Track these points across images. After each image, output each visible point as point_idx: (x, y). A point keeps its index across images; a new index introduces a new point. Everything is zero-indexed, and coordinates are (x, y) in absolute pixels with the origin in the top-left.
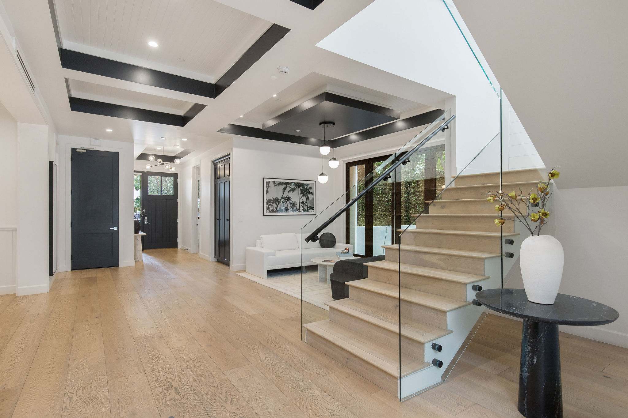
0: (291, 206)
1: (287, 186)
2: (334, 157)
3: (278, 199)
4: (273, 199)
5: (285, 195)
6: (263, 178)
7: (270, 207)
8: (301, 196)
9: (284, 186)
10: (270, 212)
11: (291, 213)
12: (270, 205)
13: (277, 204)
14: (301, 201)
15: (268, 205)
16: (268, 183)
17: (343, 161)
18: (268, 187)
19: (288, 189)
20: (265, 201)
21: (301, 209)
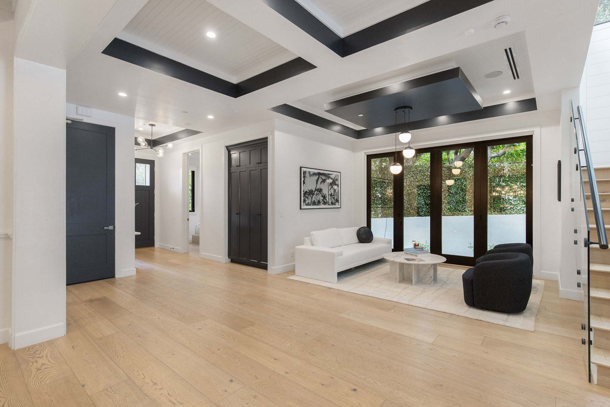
0: (323, 198)
1: (319, 177)
2: (409, 146)
3: (312, 191)
4: (309, 191)
5: (318, 187)
6: (301, 168)
7: (306, 199)
8: (330, 188)
9: (317, 176)
10: (306, 205)
11: (322, 206)
12: (306, 197)
13: (312, 196)
14: (330, 193)
15: (305, 198)
16: (305, 172)
17: (365, 153)
18: (304, 177)
19: (320, 180)
20: (302, 193)
21: (330, 202)
